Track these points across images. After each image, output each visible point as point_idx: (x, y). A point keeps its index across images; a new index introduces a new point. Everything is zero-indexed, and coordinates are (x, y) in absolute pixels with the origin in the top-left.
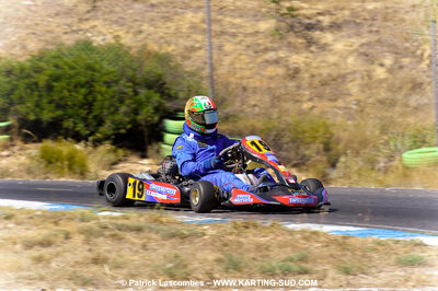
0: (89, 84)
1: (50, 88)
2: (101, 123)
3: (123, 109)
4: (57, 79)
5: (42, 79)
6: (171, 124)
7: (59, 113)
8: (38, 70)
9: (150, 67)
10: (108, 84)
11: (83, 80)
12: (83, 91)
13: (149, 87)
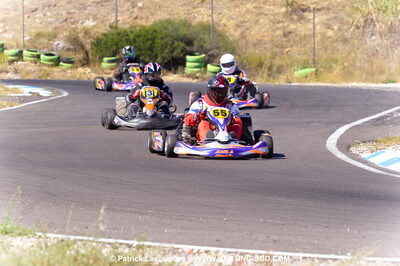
0: (153, 39)
1: (135, 41)
2: (156, 56)
3: (167, 51)
4: (139, 36)
5: (131, 36)
6: (189, 58)
7: (139, 53)
8: (132, 32)
9: (183, 31)
10: (162, 39)
11: (150, 37)
12: (150, 42)
13: (181, 40)
